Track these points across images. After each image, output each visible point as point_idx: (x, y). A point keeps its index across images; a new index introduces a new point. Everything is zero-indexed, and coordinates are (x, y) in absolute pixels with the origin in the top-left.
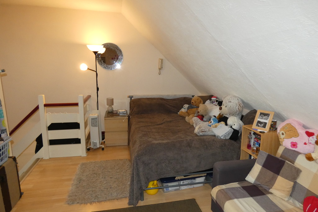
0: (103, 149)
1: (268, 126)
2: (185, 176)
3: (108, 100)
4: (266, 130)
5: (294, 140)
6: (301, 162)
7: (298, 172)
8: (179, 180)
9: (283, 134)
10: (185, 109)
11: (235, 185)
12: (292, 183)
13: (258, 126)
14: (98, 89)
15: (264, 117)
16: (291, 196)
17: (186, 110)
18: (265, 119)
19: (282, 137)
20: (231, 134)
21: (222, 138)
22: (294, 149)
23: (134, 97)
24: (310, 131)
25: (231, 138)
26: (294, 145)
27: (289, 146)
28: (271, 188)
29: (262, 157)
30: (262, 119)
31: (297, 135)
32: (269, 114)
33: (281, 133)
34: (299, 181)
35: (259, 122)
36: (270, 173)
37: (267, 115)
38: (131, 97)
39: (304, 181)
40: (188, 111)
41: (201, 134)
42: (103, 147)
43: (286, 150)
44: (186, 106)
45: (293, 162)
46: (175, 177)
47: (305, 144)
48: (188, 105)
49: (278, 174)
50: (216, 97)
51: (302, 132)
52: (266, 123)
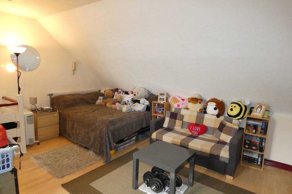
0: (38, 144)
1: (165, 100)
2: (129, 137)
3: (30, 98)
4: (165, 101)
5: (178, 103)
6: (183, 112)
7: (183, 116)
8: (126, 140)
9: (173, 102)
10: (100, 100)
11: (160, 130)
12: (182, 122)
13: (161, 100)
14: (19, 89)
15: (162, 96)
16: (182, 128)
17: (102, 100)
18: (163, 96)
19: (173, 103)
20: (146, 108)
21: (142, 111)
22: (179, 107)
23: (54, 95)
24: (183, 99)
25: (147, 110)
26: (178, 106)
27: (177, 107)
28: (175, 126)
29: (168, 114)
30: (161, 96)
31: (178, 101)
32: (164, 94)
33: (172, 102)
34: (184, 120)
35: (160, 98)
36: (173, 120)
37: (163, 94)
38: (50, 95)
39: (186, 119)
40: (104, 101)
41: (128, 111)
42: (38, 142)
43: (176, 108)
44: (101, 98)
45: (180, 113)
46: (124, 139)
47: (183, 104)
48: (102, 97)
49: (176, 120)
50: (121, 90)
51: (180, 99)
52: (164, 98)
